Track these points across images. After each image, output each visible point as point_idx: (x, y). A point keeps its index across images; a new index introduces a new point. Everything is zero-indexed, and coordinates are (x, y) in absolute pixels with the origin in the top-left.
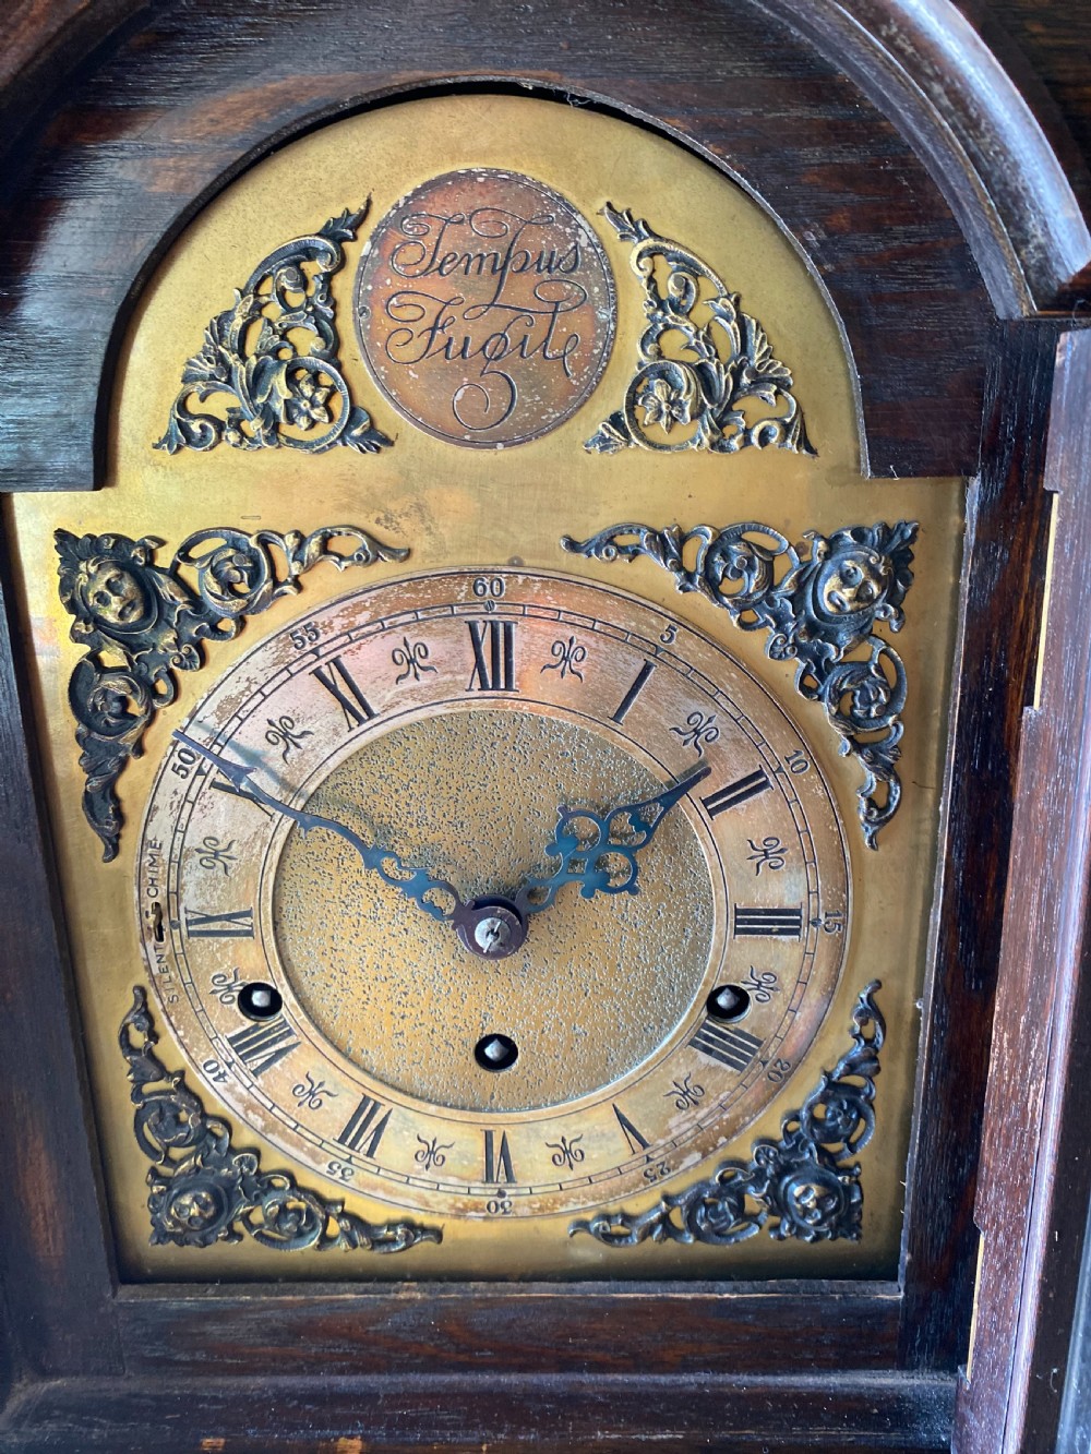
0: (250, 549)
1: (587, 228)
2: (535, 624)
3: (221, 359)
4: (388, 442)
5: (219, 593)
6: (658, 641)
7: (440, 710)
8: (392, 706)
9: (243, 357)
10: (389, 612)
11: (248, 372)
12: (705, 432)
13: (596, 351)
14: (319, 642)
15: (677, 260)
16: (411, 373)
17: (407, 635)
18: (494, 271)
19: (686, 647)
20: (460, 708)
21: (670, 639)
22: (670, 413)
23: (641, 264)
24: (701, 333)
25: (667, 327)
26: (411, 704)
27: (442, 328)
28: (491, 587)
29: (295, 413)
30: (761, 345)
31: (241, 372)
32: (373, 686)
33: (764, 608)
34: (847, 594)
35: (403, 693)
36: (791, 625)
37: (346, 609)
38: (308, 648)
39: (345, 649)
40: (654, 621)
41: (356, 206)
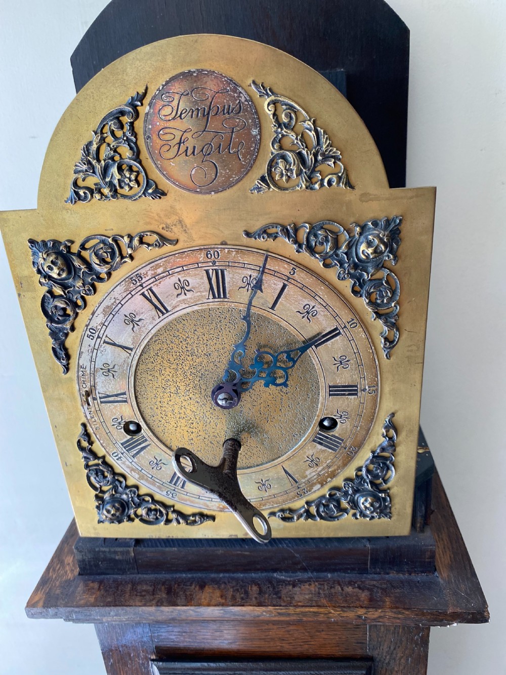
0: (110, 244)
1: (244, 93)
2: (234, 269)
3: (89, 163)
4: (164, 194)
5: (98, 263)
6: (288, 275)
7: (196, 308)
8: (176, 307)
9: (99, 161)
10: (172, 266)
11: (101, 168)
12: (303, 182)
13: (252, 149)
14: (143, 281)
15: (286, 105)
16: (171, 163)
17: (180, 277)
19: (300, 276)
20: (205, 307)
21: (293, 274)
22: (287, 175)
23: (270, 109)
24: (299, 138)
25: (283, 136)
26: (184, 306)
27: (184, 142)
28: (214, 254)
29: (123, 184)
30: (326, 141)
31: (98, 167)
32: (167, 299)
33: (334, 257)
34: (370, 251)
35: (180, 301)
36: (346, 265)
37: (153, 267)
38: (138, 284)
39: (154, 284)
40: (286, 266)
41: (142, 91)
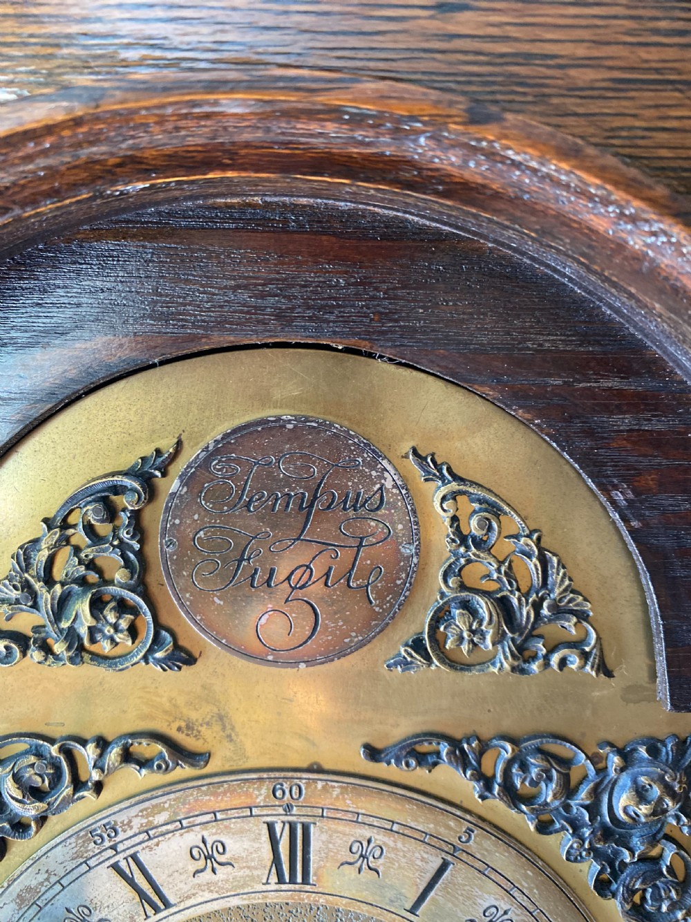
0: (52, 757)
1: (392, 472)
2: (333, 825)
3: (27, 586)
4: (190, 660)
5: (20, 797)
6: (456, 842)
7: (235, 902)
8: (188, 897)
9: (49, 581)
10: (189, 812)
11: (53, 599)
12: (506, 658)
13: (399, 582)
14: (118, 839)
15: (480, 501)
16: (216, 599)
17: (206, 834)
18: (301, 508)
19: (482, 845)
20: (258, 900)
21: (468, 841)
22: (472, 641)
23: (445, 508)
24: (503, 569)
25: (469, 561)
26: (208, 896)
27: (249, 559)
28: (291, 791)
29: (98, 636)
30: (562, 581)
31: (46, 598)
32: (170, 880)
33: (560, 813)
34: (644, 810)
35: (199, 885)
36: (587, 832)
37: (146, 809)
38: (107, 844)
39: (144, 845)
40: (452, 824)
41: (168, 445)
